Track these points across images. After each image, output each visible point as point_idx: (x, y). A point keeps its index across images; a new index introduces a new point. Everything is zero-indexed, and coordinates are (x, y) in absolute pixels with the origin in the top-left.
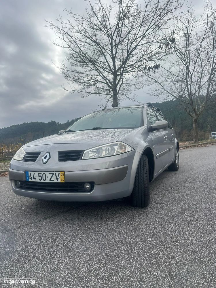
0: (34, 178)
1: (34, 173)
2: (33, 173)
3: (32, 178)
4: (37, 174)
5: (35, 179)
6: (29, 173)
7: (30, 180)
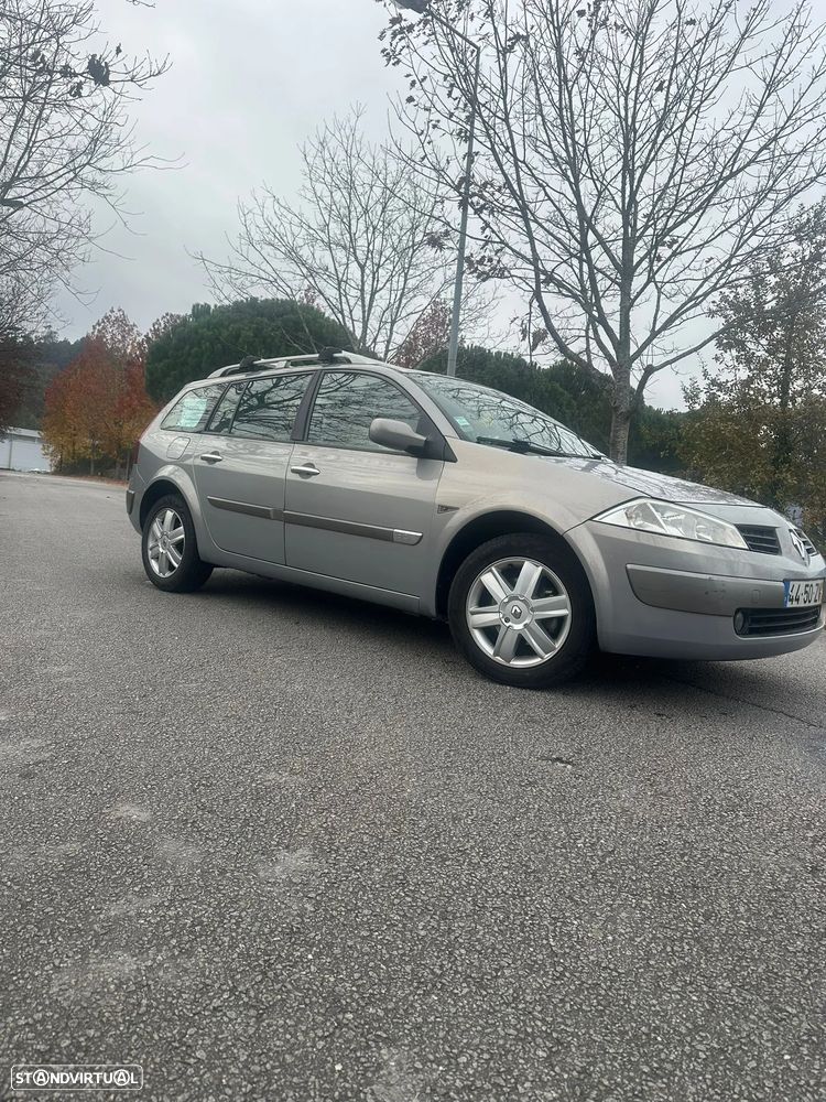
0: (798, 597)
1: (799, 585)
3: (794, 598)
5: (798, 600)
6: (791, 585)
7: (789, 604)
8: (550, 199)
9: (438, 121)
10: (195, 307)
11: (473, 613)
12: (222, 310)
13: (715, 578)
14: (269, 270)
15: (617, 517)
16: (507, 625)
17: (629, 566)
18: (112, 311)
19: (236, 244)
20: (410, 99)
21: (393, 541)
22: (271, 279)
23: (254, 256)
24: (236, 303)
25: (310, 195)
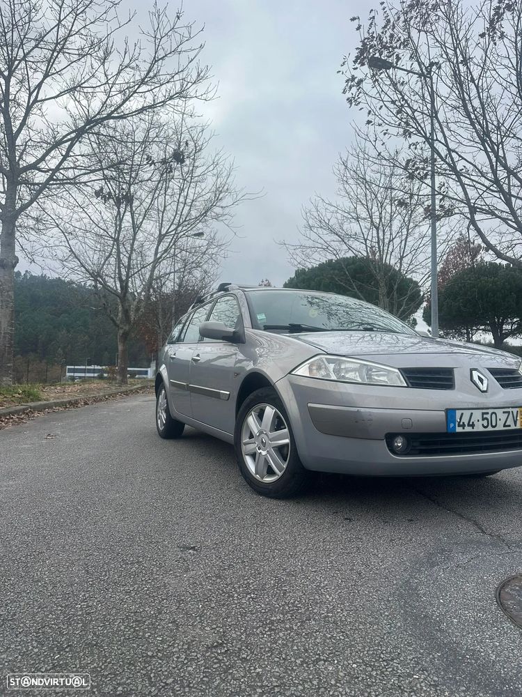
0: (471, 423)
1: (472, 413)
2: (467, 414)
3: (466, 424)
4: (477, 415)
5: (473, 426)
6: (458, 413)
7: (459, 430)
8: (463, 158)
9: (387, 130)
10: (297, 272)
11: (246, 444)
12: (313, 269)
13: (362, 410)
14: (323, 242)
15: (303, 371)
16: (259, 451)
17: (309, 405)
18: (263, 282)
19: (303, 232)
20: (369, 122)
21: (220, 398)
22: (324, 247)
23: (314, 236)
24: (320, 265)
25: (343, 193)
